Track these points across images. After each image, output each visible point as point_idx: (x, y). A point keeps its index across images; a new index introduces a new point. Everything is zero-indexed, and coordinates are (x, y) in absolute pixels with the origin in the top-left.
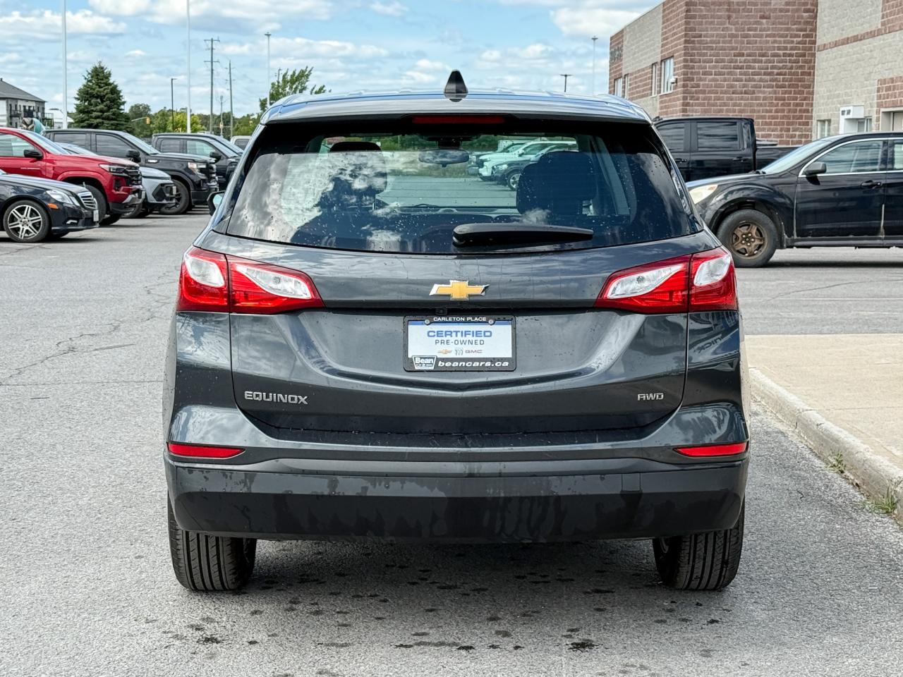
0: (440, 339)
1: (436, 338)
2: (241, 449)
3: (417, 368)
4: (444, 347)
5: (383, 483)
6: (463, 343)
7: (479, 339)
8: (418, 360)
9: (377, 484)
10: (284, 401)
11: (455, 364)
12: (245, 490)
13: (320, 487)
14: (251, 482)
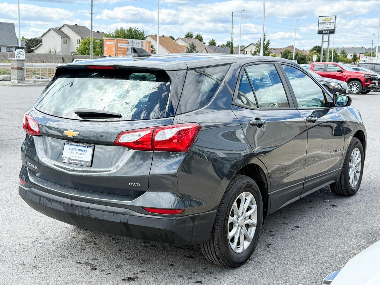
1: (71, 151)
2: (26, 182)
3: (63, 161)
6: (78, 154)
7: (83, 153)
8: (64, 159)
10: (33, 167)
11: (74, 162)
12: (25, 197)
13: (38, 200)
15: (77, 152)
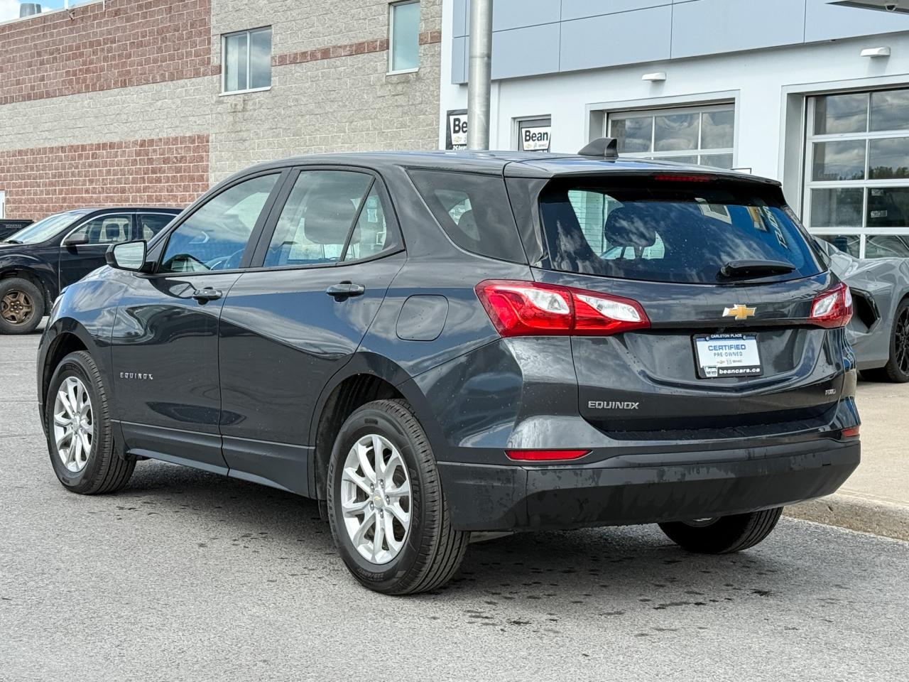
0: (716, 352)
1: (714, 351)
2: (589, 450)
3: (708, 376)
4: (719, 358)
5: (695, 470)
6: (730, 354)
7: (739, 351)
8: (707, 370)
9: (692, 471)
10: (620, 407)
11: (729, 372)
12: (593, 485)
13: (650, 476)
14: (598, 478)
15: (728, 351)
